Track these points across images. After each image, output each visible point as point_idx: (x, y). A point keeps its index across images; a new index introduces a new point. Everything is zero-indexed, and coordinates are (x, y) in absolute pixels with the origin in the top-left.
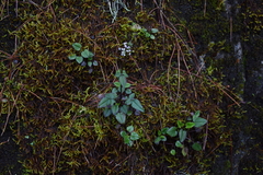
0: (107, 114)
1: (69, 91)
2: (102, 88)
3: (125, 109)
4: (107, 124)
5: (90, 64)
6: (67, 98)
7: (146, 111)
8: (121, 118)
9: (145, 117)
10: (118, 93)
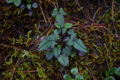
0: (49, 57)
1: (11, 37)
2: (44, 31)
3: (67, 51)
4: (50, 67)
5: (29, 7)
6: (9, 43)
7: (91, 51)
8: (64, 61)
9: (91, 57)
10: (60, 35)
